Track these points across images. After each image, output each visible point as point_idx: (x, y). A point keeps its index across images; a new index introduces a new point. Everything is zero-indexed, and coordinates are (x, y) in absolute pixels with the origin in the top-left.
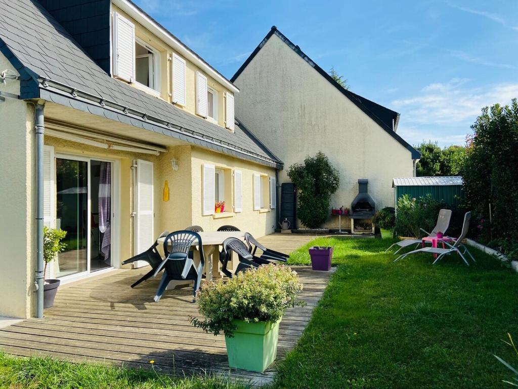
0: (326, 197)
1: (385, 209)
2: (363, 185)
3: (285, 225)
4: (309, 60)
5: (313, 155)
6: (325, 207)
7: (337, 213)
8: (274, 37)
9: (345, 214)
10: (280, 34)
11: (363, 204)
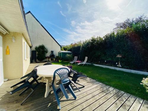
0: (45, 54)
1: (56, 56)
2: (52, 52)
3: (34, 61)
4: (40, 23)
5: (41, 44)
6: (45, 56)
7: (46, 58)
8: (29, 14)
9: (49, 58)
10: (31, 14)
11: (52, 56)
